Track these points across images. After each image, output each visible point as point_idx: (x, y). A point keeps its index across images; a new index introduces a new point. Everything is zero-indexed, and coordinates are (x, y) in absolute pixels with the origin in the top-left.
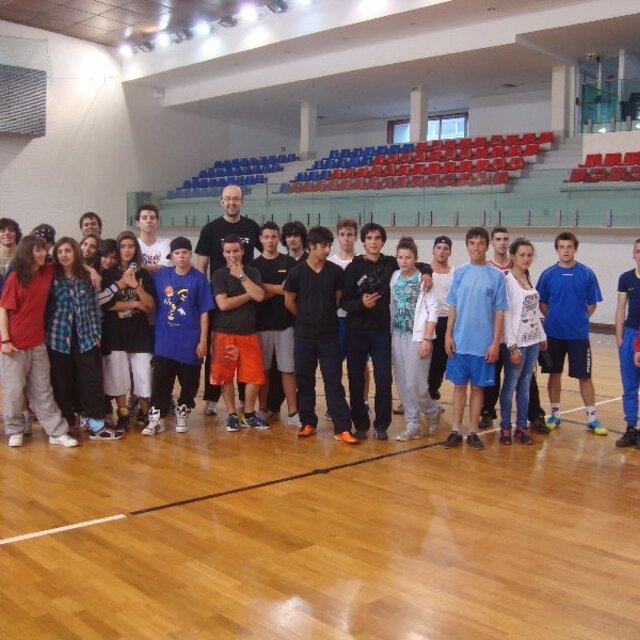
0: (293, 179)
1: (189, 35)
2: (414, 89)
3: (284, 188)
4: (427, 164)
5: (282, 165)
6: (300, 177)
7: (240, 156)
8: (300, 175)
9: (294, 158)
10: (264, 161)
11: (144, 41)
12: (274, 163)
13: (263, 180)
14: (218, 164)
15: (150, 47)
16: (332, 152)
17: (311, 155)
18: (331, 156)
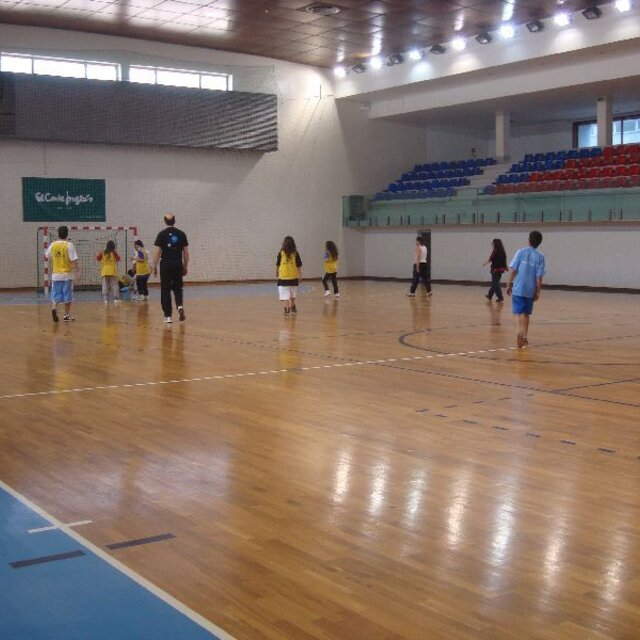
0: (494, 181)
1: (401, 60)
2: (600, 100)
3: (488, 190)
4: (614, 167)
5: (482, 168)
6: (501, 179)
7: (439, 160)
8: (501, 177)
9: (492, 162)
10: (463, 164)
11: (357, 64)
12: (474, 167)
13: (467, 183)
14: (418, 168)
15: (363, 69)
16: (526, 156)
17: (507, 158)
18: (526, 160)
